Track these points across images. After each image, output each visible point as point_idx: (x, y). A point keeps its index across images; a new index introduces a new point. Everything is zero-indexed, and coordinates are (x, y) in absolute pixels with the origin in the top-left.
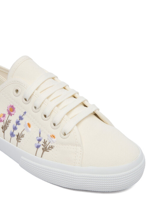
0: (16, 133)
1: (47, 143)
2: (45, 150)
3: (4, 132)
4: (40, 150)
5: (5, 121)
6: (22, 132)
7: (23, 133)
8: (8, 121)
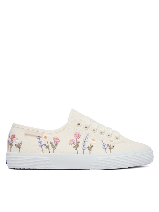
0: (86, 146)
1: (110, 145)
2: (110, 148)
3: (76, 149)
4: (108, 149)
5: (75, 143)
6: (90, 145)
7: (92, 145)
8: (77, 142)
